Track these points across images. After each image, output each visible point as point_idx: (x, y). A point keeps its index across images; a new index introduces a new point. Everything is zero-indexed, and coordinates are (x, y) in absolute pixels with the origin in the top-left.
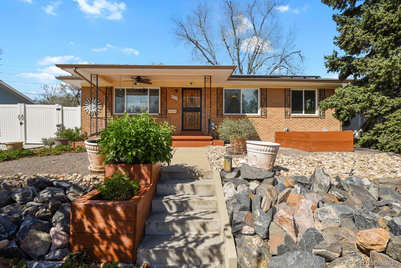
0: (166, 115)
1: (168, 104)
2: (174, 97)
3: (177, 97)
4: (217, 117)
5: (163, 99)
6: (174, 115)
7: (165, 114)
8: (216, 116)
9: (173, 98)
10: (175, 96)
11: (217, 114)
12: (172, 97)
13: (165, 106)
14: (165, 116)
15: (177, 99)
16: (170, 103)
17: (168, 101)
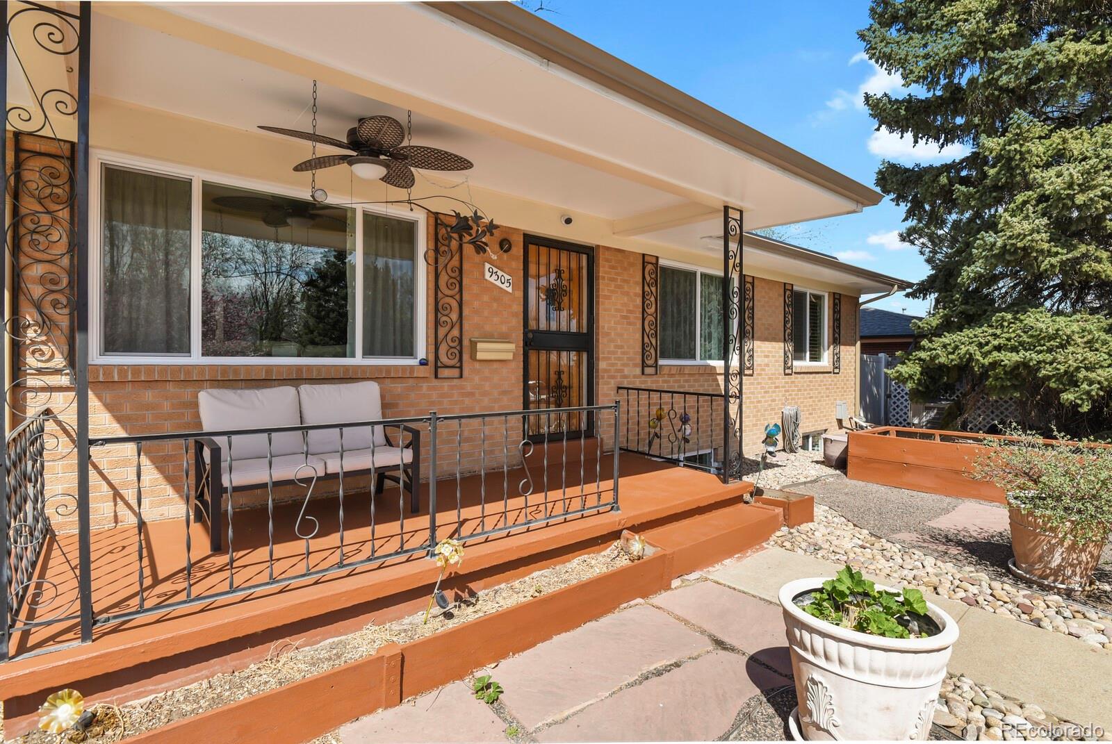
0: (461, 367)
1: (466, 312)
2: (494, 277)
3: (507, 277)
4: (643, 373)
5: (444, 278)
6: (495, 366)
7: (455, 362)
8: (638, 371)
9: (493, 279)
10: (500, 273)
11: (643, 361)
12: (487, 275)
13: (454, 316)
14: (456, 372)
15: (510, 290)
16: (476, 304)
17: (466, 297)
